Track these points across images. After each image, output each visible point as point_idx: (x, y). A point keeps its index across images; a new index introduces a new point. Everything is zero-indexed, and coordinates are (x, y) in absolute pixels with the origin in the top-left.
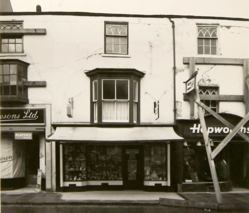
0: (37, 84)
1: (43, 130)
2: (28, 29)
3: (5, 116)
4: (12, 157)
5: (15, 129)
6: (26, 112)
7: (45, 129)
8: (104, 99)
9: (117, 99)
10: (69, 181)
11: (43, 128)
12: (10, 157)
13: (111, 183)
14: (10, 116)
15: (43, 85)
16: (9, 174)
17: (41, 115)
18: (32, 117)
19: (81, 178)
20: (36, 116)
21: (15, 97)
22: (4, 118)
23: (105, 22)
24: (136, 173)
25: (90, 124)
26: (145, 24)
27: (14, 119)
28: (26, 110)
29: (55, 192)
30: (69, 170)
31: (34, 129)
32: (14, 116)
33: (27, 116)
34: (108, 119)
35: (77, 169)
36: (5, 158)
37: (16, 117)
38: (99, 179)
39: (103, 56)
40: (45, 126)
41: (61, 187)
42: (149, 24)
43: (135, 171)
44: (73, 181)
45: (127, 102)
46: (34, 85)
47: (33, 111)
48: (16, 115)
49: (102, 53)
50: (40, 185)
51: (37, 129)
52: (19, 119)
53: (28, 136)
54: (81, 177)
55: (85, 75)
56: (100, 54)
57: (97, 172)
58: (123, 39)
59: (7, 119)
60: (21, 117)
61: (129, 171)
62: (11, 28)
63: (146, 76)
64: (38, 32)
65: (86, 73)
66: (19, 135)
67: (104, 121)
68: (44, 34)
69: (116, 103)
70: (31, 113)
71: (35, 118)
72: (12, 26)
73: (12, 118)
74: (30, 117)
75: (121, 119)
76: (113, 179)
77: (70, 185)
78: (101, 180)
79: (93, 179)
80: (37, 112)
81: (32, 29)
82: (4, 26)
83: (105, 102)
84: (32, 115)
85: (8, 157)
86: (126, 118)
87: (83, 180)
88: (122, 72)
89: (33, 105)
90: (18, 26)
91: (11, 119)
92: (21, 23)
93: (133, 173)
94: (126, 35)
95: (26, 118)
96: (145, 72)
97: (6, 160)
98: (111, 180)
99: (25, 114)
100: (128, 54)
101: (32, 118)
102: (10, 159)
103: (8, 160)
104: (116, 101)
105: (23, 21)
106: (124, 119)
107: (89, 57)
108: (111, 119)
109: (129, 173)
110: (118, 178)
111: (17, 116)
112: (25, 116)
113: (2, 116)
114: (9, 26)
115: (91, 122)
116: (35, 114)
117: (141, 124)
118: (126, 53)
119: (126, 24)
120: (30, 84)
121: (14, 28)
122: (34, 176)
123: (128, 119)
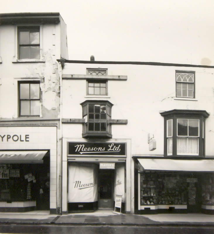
0: (120, 122)
1: (124, 161)
2: (113, 76)
3: (92, 149)
4: (93, 184)
5: (100, 160)
6: (110, 146)
7: (126, 160)
8: (178, 135)
9: (189, 135)
10: (144, 205)
11: (125, 159)
12: (91, 184)
13: (177, 207)
14: (97, 149)
15: (125, 123)
16: (90, 199)
17: (123, 148)
18: (116, 149)
19: (153, 203)
20: (119, 149)
21: (105, 133)
22: (91, 150)
23: (176, 71)
24: (195, 199)
25: (163, 156)
26: (209, 73)
27: (100, 151)
28: (110, 144)
29: (134, 215)
30: (144, 196)
31: (116, 160)
32: (100, 149)
33: (111, 149)
34: (181, 153)
35: (149, 195)
36: (88, 185)
37: (102, 150)
38: (167, 203)
39: (175, 99)
40: (126, 158)
41: (139, 210)
42: (212, 74)
43: (194, 197)
44: (147, 205)
45: (197, 138)
46: (118, 122)
47: (116, 145)
48: (101, 148)
49: (175, 97)
50: (120, 208)
51: (119, 160)
52: (104, 151)
53: (112, 166)
54: (153, 201)
55: (160, 115)
56: (172, 98)
57: (163, 197)
58: (190, 85)
59: (94, 151)
60: (106, 150)
61: (190, 197)
62: (97, 74)
63: (210, 117)
64: (121, 78)
65: (161, 113)
66: (103, 165)
67: (179, 154)
68: (126, 80)
69: (188, 138)
70: (115, 147)
71: (117, 151)
72: (97, 73)
73: (99, 150)
74: (113, 150)
75: (192, 153)
76: (179, 203)
77: (145, 208)
78: (168, 204)
79: (162, 204)
80: (120, 145)
81: (116, 76)
82: (91, 72)
83: (179, 138)
84: (115, 148)
85: (89, 184)
86: (196, 152)
87: (155, 204)
88: (192, 112)
89: (116, 139)
90: (103, 73)
91: (97, 151)
92: (105, 70)
93: (193, 198)
94: (193, 82)
95: (110, 151)
96: (210, 113)
97: (88, 186)
98: (177, 204)
99: (110, 147)
100: (194, 97)
101: (115, 151)
102: (91, 186)
103: (90, 186)
104: (188, 137)
105: (107, 69)
106: (195, 153)
107: (163, 100)
108: (183, 152)
109: (189, 198)
110: (183, 203)
111: (103, 148)
112: (109, 149)
113: (90, 148)
114: (95, 72)
115: (164, 155)
116: (118, 147)
117: (206, 157)
118: (193, 97)
119: (194, 72)
120: (115, 122)
121: (100, 74)
122: (104, 200)
123: (197, 153)
